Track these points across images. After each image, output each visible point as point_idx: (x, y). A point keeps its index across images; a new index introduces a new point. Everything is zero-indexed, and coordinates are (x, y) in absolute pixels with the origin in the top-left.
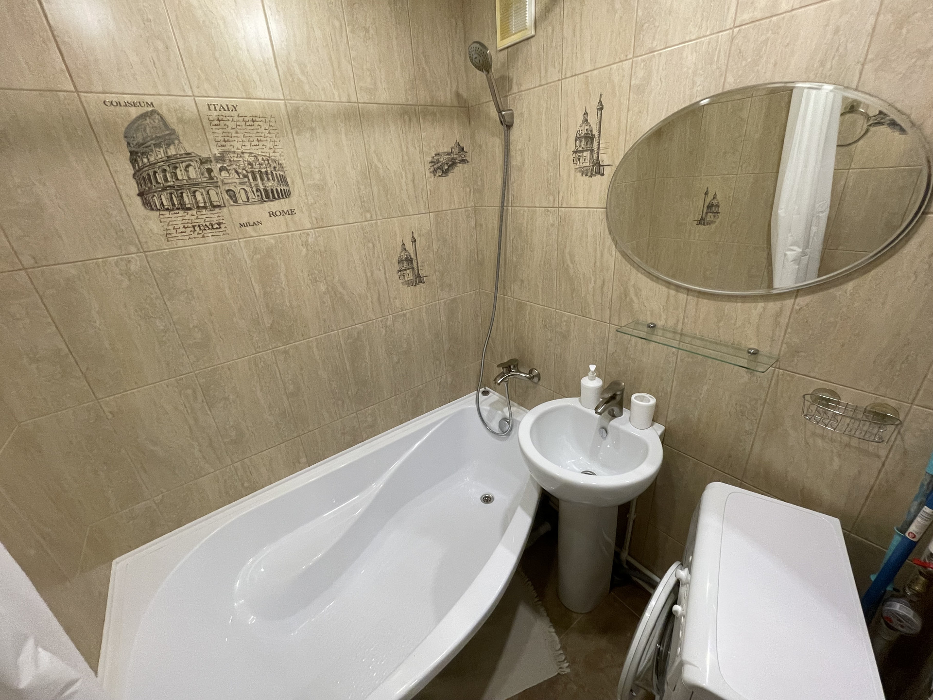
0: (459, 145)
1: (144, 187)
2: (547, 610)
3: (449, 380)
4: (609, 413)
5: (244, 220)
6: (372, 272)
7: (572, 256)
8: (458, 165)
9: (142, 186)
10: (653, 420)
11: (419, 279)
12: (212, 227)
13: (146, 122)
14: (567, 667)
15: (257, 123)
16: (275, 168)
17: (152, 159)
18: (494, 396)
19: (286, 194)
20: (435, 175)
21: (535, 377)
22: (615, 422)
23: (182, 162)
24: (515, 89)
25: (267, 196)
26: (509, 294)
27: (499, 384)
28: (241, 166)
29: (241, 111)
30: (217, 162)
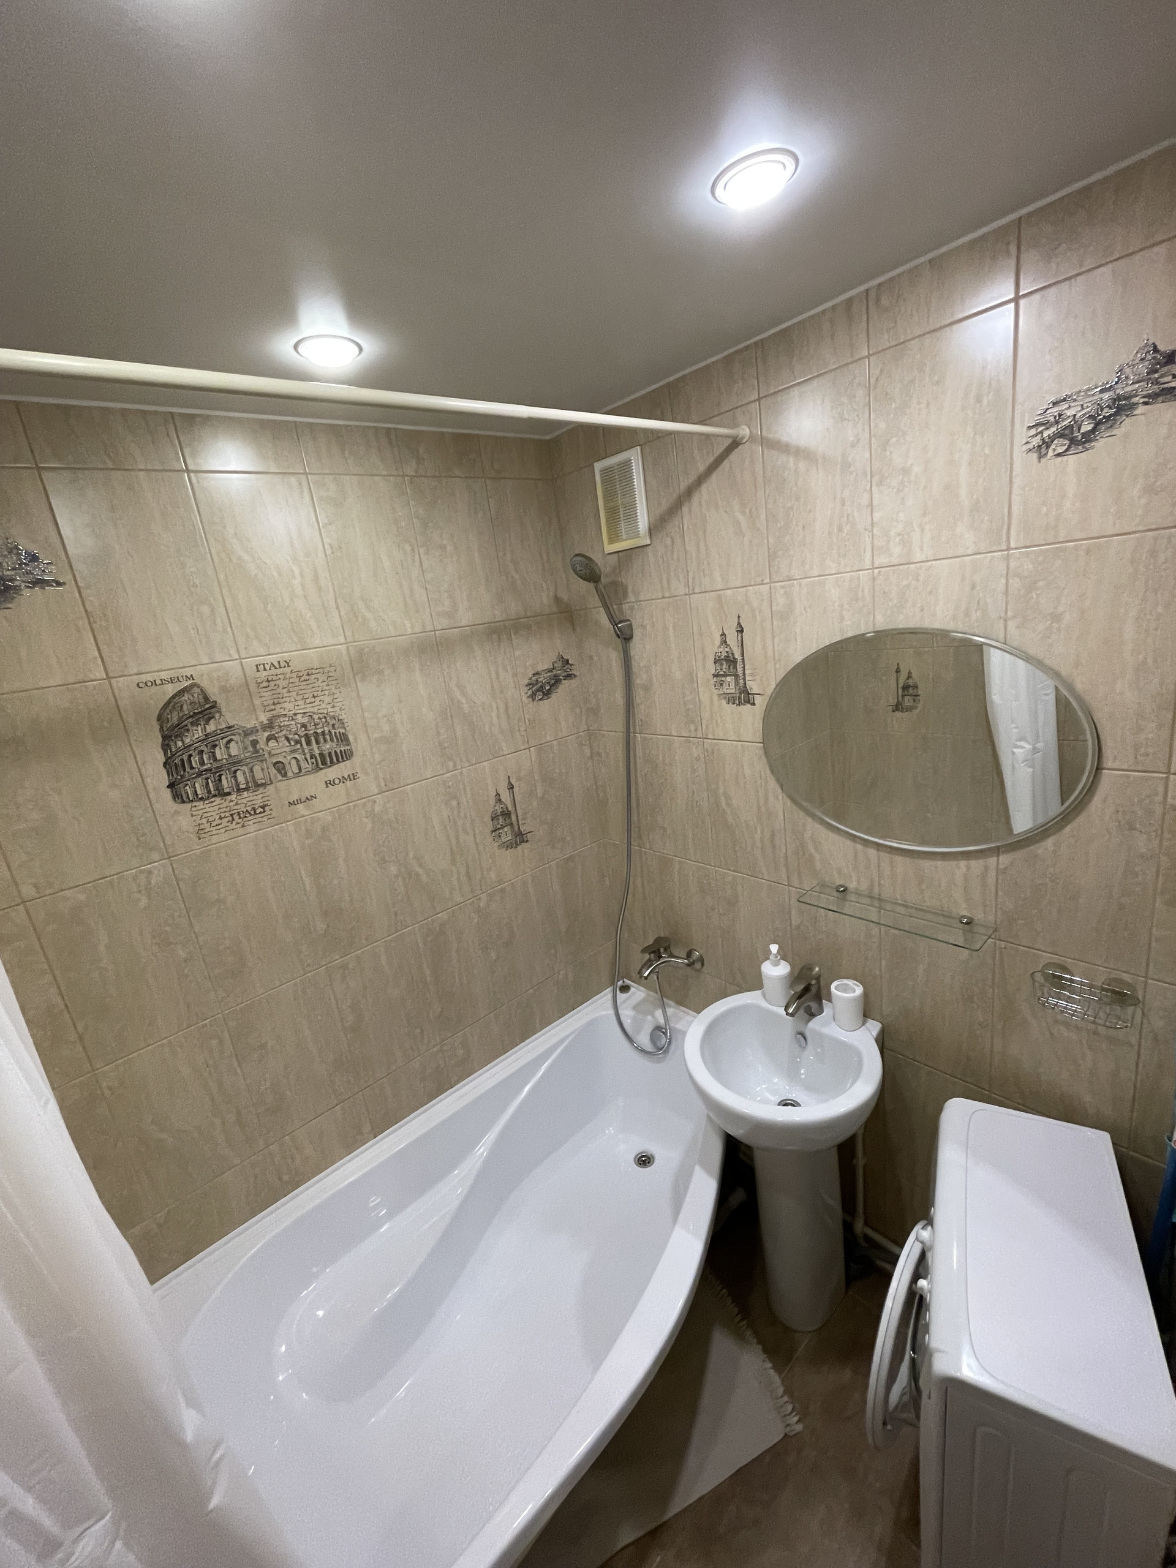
0: (562, 658)
1: (175, 776)
2: (756, 1334)
3: (570, 978)
4: (806, 1012)
5: (294, 797)
6: (457, 838)
7: (728, 798)
8: (564, 681)
9: (173, 775)
10: (864, 1016)
11: (520, 838)
12: (255, 812)
13: (183, 698)
14: (797, 1422)
15: (313, 677)
16: (333, 725)
17: (187, 741)
18: (638, 993)
19: (346, 756)
20: (533, 700)
21: (695, 963)
22: (815, 1024)
23: (222, 739)
24: (631, 598)
25: (324, 763)
26: (648, 846)
27: (646, 978)
28: (293, 730)
29: (296, 665)
30: (265, 731)
